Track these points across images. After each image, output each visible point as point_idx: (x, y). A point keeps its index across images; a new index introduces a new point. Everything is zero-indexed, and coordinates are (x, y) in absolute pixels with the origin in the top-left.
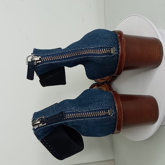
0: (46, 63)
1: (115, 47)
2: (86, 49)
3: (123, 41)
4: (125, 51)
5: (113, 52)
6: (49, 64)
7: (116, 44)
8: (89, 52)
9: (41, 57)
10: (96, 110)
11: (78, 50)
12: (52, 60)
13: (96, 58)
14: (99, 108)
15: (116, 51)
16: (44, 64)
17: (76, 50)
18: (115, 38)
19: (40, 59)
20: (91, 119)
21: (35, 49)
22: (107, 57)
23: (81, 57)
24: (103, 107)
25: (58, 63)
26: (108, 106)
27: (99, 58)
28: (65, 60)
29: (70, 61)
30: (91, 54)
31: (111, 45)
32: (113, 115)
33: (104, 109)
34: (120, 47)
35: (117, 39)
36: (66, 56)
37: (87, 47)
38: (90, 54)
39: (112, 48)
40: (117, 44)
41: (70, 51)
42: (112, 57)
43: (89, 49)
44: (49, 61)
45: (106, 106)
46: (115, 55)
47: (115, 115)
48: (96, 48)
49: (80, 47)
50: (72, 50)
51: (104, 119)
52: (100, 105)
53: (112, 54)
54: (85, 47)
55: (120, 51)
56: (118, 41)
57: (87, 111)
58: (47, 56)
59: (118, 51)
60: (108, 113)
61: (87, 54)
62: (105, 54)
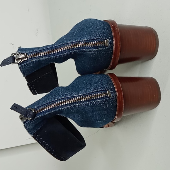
0: (32, 61)
1: (109, 39)
2: (77, 42)
3: (117, 32)
4: (120, 43)
5: (107, 44)
6: (36, 61)
7: (109, 35)
8: (81, 45)
9: (27, 54)
10: (93, 92)
11: (68, 43)
12: (39, 57)
13: (89, 51)
14: (96, 90)
15: (110, 43)
16: (31, 61)
17: (66, 44)
18: (108, 29)
19: (26, 57)
20: (89, 103)
21: (20, 48)
22: (101, 50)
23: (72, 51)
24: (101, 89)
25: (46, 59)
26: (106, 87)
27: (92, 51)
28: (54, 55)
29: (59, 56)
30: (83, 47)
31: (104, 36)
32: (113, 96)
33: (102, 90)
34: (114, 39)
35: (110, 30)
36: (55, 51)
37: (78, 39)
38: (81, 47)
39: (106, 39)
40: (111, 35)
41: (59, 45)
42: (106, 49)
43: (80, 41)
44: (36, 57)
45: (104, 87)
46: (109, 48)
47: (115, 96)
48: (88, 40)
49: (70, 40)
50: (62, 44)
51: (104, 101)
52: (97, 86)
53: (106, 47)
54: (76, 40)
55: (114, 42)
56: (112, 32)
57: (83, 95)
58: (33, 52)
59: (113, 43)
60: (107, 95)
61: (78, 47)
62: (98, 47)
